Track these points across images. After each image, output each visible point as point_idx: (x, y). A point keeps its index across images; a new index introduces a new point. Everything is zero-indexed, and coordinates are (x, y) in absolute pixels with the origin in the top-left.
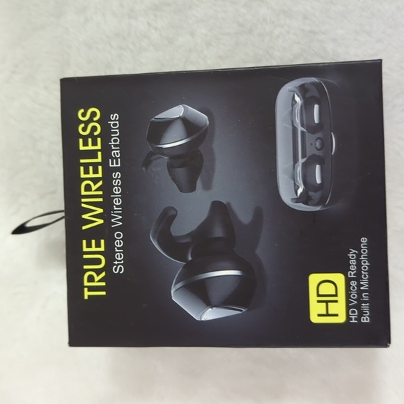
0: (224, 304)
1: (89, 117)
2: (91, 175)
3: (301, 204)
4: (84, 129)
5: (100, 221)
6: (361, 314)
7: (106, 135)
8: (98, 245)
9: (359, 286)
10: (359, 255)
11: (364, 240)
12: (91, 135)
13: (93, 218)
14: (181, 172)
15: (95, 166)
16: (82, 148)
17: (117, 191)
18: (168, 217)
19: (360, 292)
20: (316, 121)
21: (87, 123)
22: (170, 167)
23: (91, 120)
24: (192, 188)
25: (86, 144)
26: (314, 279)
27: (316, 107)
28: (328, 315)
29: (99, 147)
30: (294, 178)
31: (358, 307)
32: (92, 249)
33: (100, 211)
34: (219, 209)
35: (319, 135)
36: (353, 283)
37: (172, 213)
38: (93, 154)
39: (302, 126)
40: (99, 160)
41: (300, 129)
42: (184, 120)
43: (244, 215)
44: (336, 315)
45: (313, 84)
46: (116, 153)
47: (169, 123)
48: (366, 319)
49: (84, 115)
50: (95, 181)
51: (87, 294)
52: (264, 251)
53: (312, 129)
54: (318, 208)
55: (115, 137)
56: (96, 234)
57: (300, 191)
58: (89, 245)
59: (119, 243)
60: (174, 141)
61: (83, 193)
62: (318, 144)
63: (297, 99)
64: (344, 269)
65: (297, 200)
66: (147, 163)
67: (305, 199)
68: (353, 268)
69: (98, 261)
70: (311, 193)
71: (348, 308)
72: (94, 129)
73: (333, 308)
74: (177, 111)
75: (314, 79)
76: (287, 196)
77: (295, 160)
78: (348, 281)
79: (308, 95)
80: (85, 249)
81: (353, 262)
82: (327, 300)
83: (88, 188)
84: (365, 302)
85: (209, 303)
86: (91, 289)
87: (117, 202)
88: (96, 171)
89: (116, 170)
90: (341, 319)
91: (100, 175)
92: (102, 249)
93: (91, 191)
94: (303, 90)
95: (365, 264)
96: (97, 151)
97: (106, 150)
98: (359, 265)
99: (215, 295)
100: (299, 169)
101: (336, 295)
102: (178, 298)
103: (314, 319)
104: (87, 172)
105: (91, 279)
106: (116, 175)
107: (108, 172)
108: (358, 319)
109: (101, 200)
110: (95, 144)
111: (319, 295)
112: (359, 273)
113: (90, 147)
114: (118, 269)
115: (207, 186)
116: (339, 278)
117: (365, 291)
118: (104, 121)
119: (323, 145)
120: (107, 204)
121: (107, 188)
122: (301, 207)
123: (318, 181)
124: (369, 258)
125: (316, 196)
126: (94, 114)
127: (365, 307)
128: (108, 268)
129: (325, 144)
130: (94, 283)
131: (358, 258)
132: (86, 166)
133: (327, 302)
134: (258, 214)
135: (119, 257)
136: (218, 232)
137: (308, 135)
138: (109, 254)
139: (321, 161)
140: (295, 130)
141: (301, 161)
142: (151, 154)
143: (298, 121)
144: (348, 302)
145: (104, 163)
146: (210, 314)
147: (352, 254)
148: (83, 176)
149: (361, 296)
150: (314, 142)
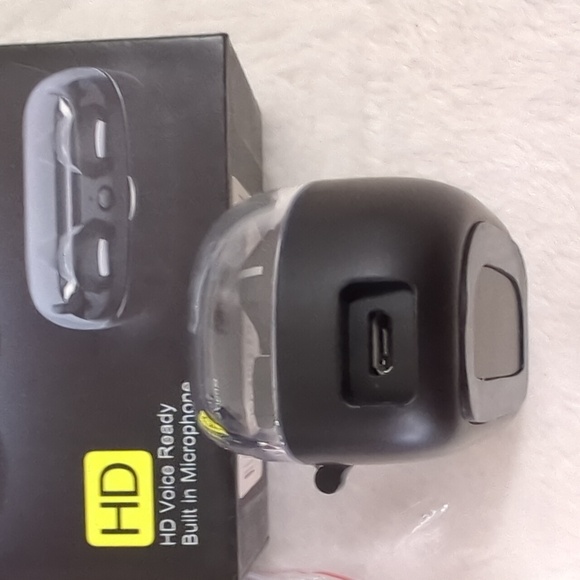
3: (71, 317)
6: (182, 529)
9: (178, 474)
10: (178, 415)
19: (179, 488)
20: (100, 152)
26: (95, 461)
27: (100, 126)
28: (119, 531)
30: (57, 265)
31: (175, 514)
35: (106, 181)
36: (168, 470)
39: (74, 163)
41: (70, 168)
44: (135, 532)
45: (96, 80)
48: (190, 540)
53: (92, 168)
54: (102, 325)
57: (69, 290)
62: (103, 199)
63: (65, 109)
64: (150, 444)
65: (65, 309)
68: (167, 440)
70: (90, 295)
71: (158, 517)
73: (129, 518)
75: (97, 72)
76: (44, 298)
77: (61, 229)
78: (157, 465)
79: (84, 102)
81: (167, 428)
82: (118, 502)
84: (190, 506)
90: (145, 539)
94: (75, 91)
95: (191, 433)
98: (178, 435)
100: (68, 247)
101: (134, 493)
103: (95, 538)
108: (177, 538)
111: (104, 493)
112: (178, 451)
116: (141, 460)
117: (188, 485)
119: (112, 197)
122: (71, 321)
123: (104, 271)
124: (198, 421)
125: (99, 299)
127: (189, 515)
129: (117, 198)
133: (119, 506)
137: (85, 181)
139: (108, 232)
140: (59, 170)
141: (71, 231)
143: (65, 152)
144: (157, 506)
147: (167, 414)
149: (180, 495)
150: (95, 195)
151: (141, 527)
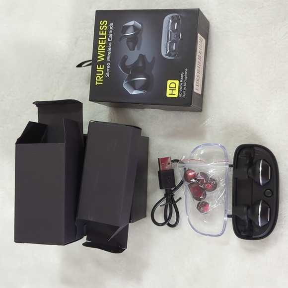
0: (139, 89)
1: (104, 24)
2: (102, 43)
4: (102, 28)
5: (103, 59)
6: (183, 94)
7: (108, 30)
8: (102, 67)
9: (183, 85)
10: (184, 74)
11: (186, 70)
12: (104, 30)
13: (101, 58)
14: (131, 44)
15: (104, 40)
16: (100, 34)
17: (110, 49)
18: (125, 59)
19: (183, 87)
20: (176, 28)
21: (102, 26)
22: (127, 42)
23: (104, 25)
24: (134, 49)
25: (101, 33)
26: (169, 82)
27: (176, 24)
28: (172, 94)
29: (105, 34)
30: (166, 47)
31: (182, 92)
32: (100, 68)
33: (104, 55)
34: (142, 57)
35: (176, 33)
36: (181, 84)
37: (126, 57)
38: (103, 36)
40: (105, 38)
41: (170, 31)
42: (133, 26)
43: (149, 59)
45: (176, 16)
46: (111, 36)
47: (129, 27)
48: (184, 96)
49: (102, 23)
50: (103, 45)
51: (97, 83)
52: (154, 72)
53: (174, 31)
54: (173, 58)
55: (111, 31)
56: (101, 63)
57: (168, 52)
58: (99, 67)
59: (108, 67)
60: (130, 33)
61: (99, 49)
62: (175, 36)
63: (170, 21)
64: (179, 80)
65: (167, 55)
66: (120, 40)
67: (169, 55)
68: (182, 79)
69: (101, 73)
70: (171, 53)
71: (179, 92)
72: (105, 28)
73: (174, 92)
74: (132, 23)
75: (176, 14)
76: (164, 53)
77: (168, 41)
78: (180, 83)
79: (174, 19)
80: (98, 68)
81: (182, 77)
82: (172, 89)
83: (101, 48)
84: (185, 90)
85: (135, 89)
86: (98, 82)
87: (109, 53)
88: (104, 42)
89: (110, 42)
90: (176, 96)
91: (105, 43)
92: (103, 68)
93: (101, 49)
94: (173, 17)
95: (186, 78)
96: (104, 35)
97: (108, 35)
99: (137, 86)
100: (168, 44)
101: (175, 88)
102: (125, 86)
103: (168, 95)
104: (101, 42)
105: (98, 78)
106: (110, 44)
107: (107, 42)
108: (182, 96)
109: (104, 52)
110: (104, 33)
112: (183, 82)
113: (103, 34)
114: (107, 75)
115: (139, 49)
116: (177, 82)
117: (185, 87)
118: (108, 25)
119: (177, 36)
120: (106, 53)
121: (106, 48)
122: (168, 57)
123: (174, 49)
124: (187, 76)
125: (173, 54)
126: (105, 23)
127: (184, 92)
128: (104, 75)
129: (178, 36)
130: (99, 79)
131: (184, 75)
132: (101, 40)
133: (172, 90)
134: (154, 59)
135: (108, 71)
136: (140, 65)
137: (172, 33)
138: (105, 70)
139: (175, 42)
140: (168, 31)
141: (169, 42)
142: (122, 37)
143: (170, 28)
144: (179, 90)
145: (107, 39)
146: (135, 92)
147: (182, 74)
148: (99, 43)
149: (183, 88)
150: (174, 36)
151: (176, 94)
